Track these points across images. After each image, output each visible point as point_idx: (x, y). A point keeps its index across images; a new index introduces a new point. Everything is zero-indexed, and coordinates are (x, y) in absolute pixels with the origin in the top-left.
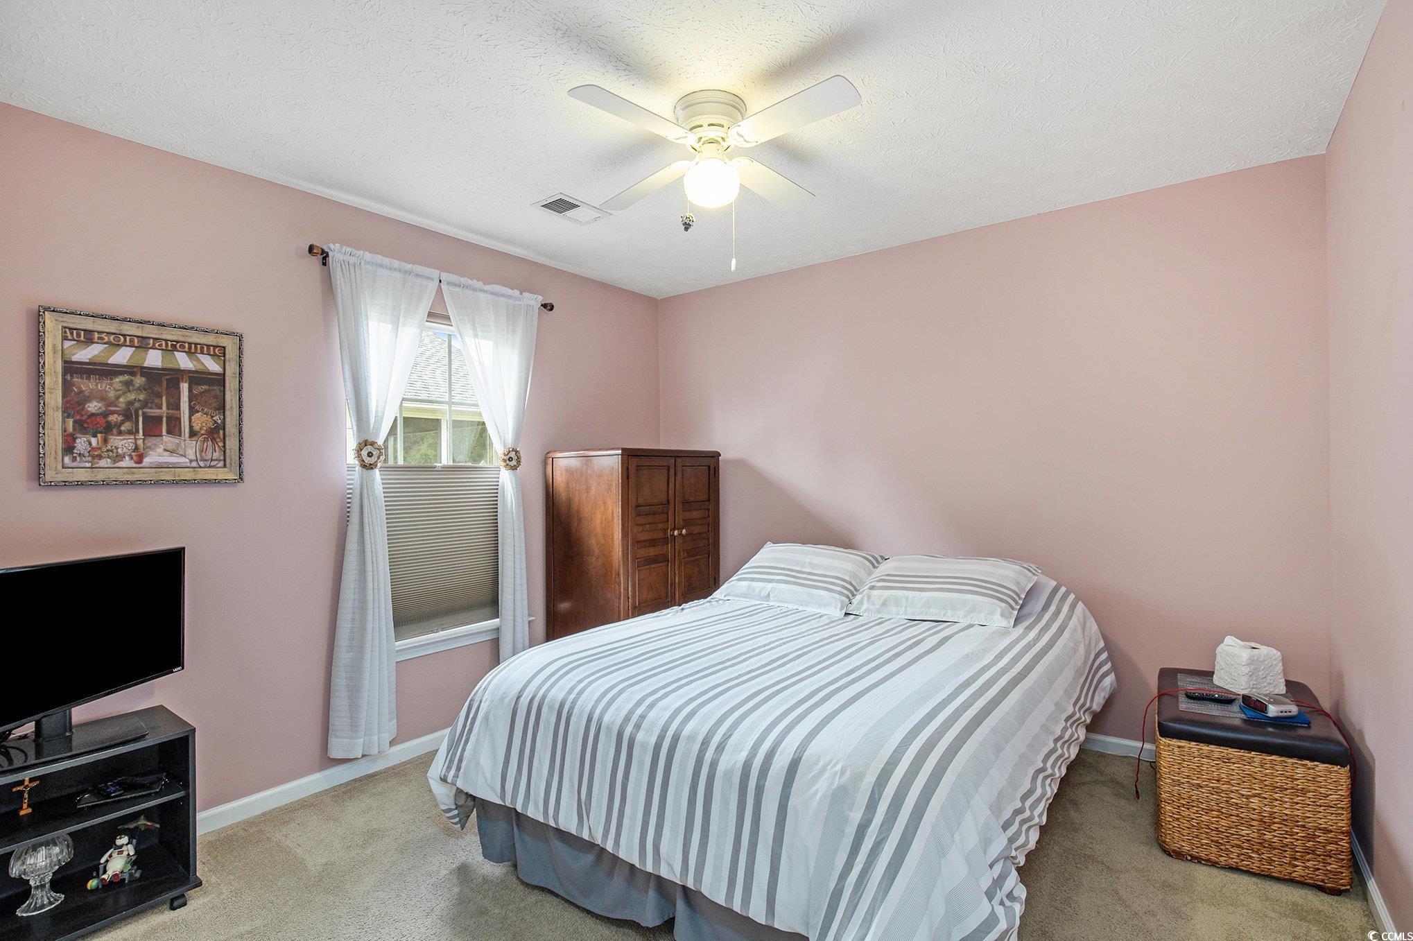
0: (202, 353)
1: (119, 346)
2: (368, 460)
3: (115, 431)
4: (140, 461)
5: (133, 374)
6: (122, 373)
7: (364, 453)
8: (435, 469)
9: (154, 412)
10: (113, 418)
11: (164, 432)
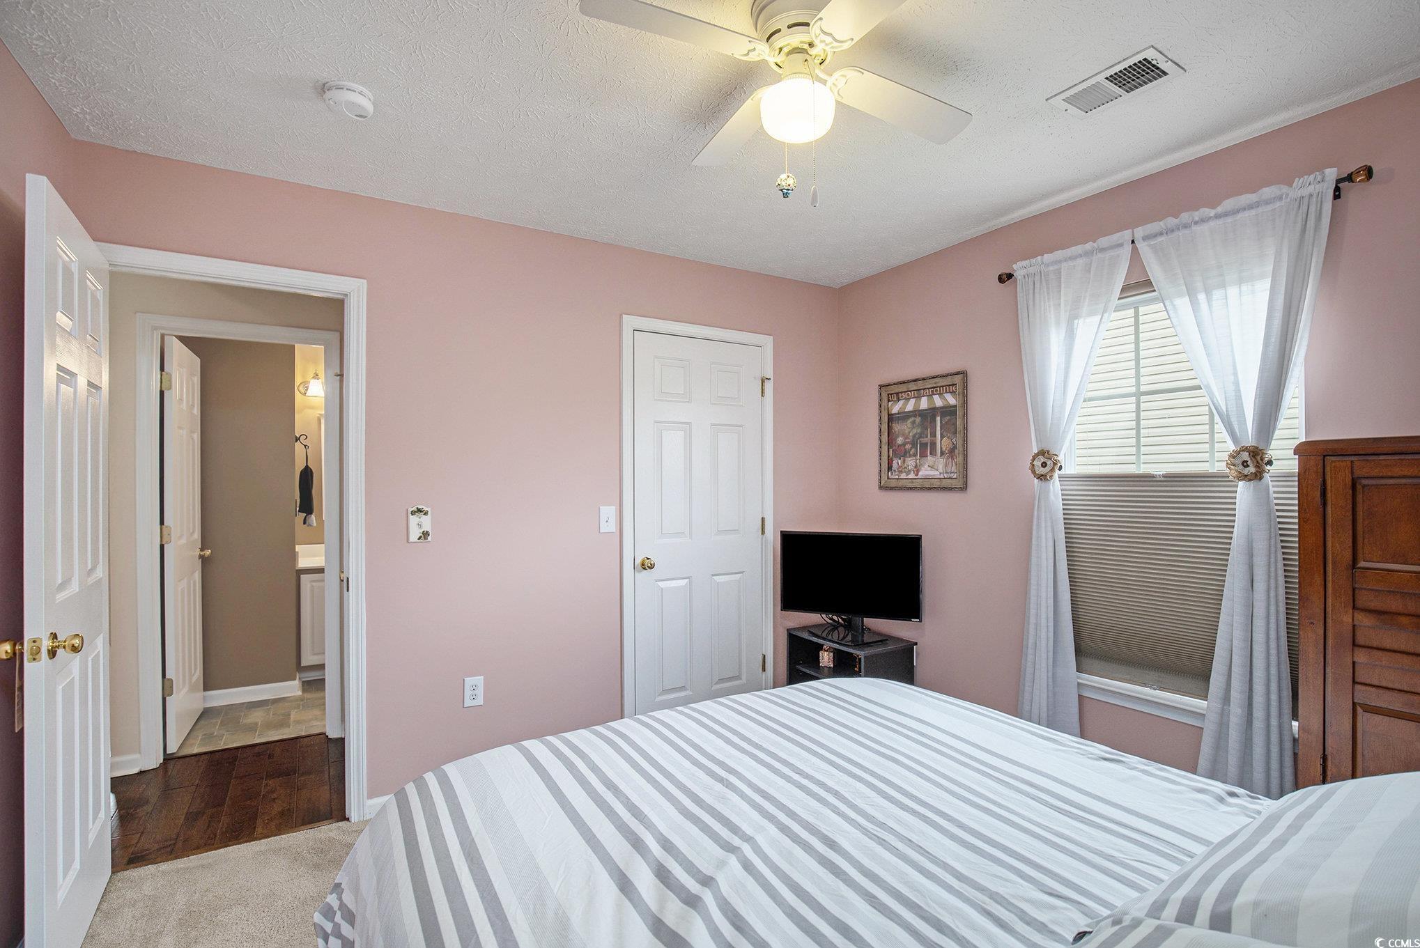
0: (946, 392)
1: (909, 399)
2: (1041, 471)
3: (908, 455)
4: (917, 475)
5: (915, 416)
6: (910, 416)
7: (1038, 463)
8: (1154, 479)
9: (924, 440)
10: (908, 446)
11: (929, 454)
